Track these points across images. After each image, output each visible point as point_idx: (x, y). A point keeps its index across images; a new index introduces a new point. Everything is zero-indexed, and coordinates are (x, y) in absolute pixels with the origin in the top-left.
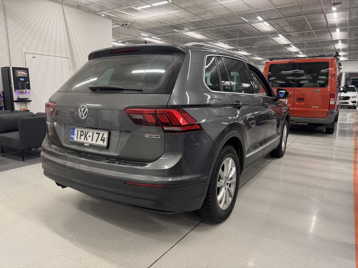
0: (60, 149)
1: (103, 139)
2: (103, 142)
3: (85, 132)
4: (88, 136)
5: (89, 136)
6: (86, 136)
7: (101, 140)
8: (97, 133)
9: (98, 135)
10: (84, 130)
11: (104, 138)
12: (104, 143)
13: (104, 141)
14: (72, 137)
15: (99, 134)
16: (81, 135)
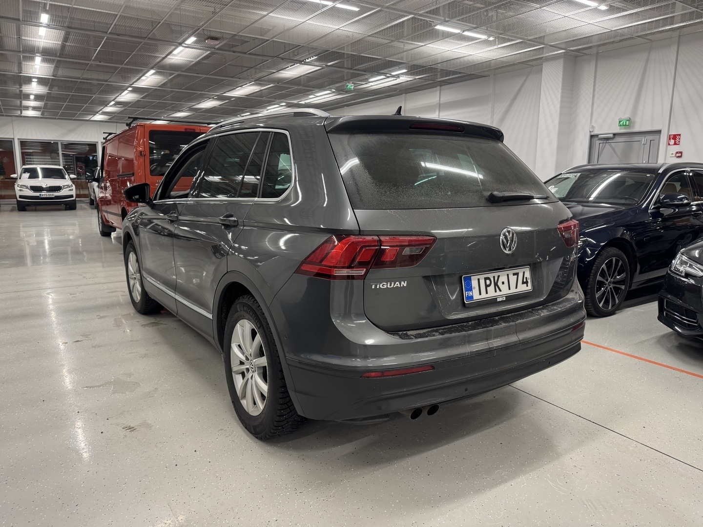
0: (442, 329)
1: (525, 280)
2: (525, 285)
3: (494, 277)
4: (500, 284)
5: (503, 283)
6: (496, 284)
7: (523, 283)
8: (514, 274)
9: (516, 276)
10: (491, 276)
11: (526, 278)
12: (527, 286)
13: (527, 283)
14: (468, 295)
15: (517, 274)
16: (487, 286)
